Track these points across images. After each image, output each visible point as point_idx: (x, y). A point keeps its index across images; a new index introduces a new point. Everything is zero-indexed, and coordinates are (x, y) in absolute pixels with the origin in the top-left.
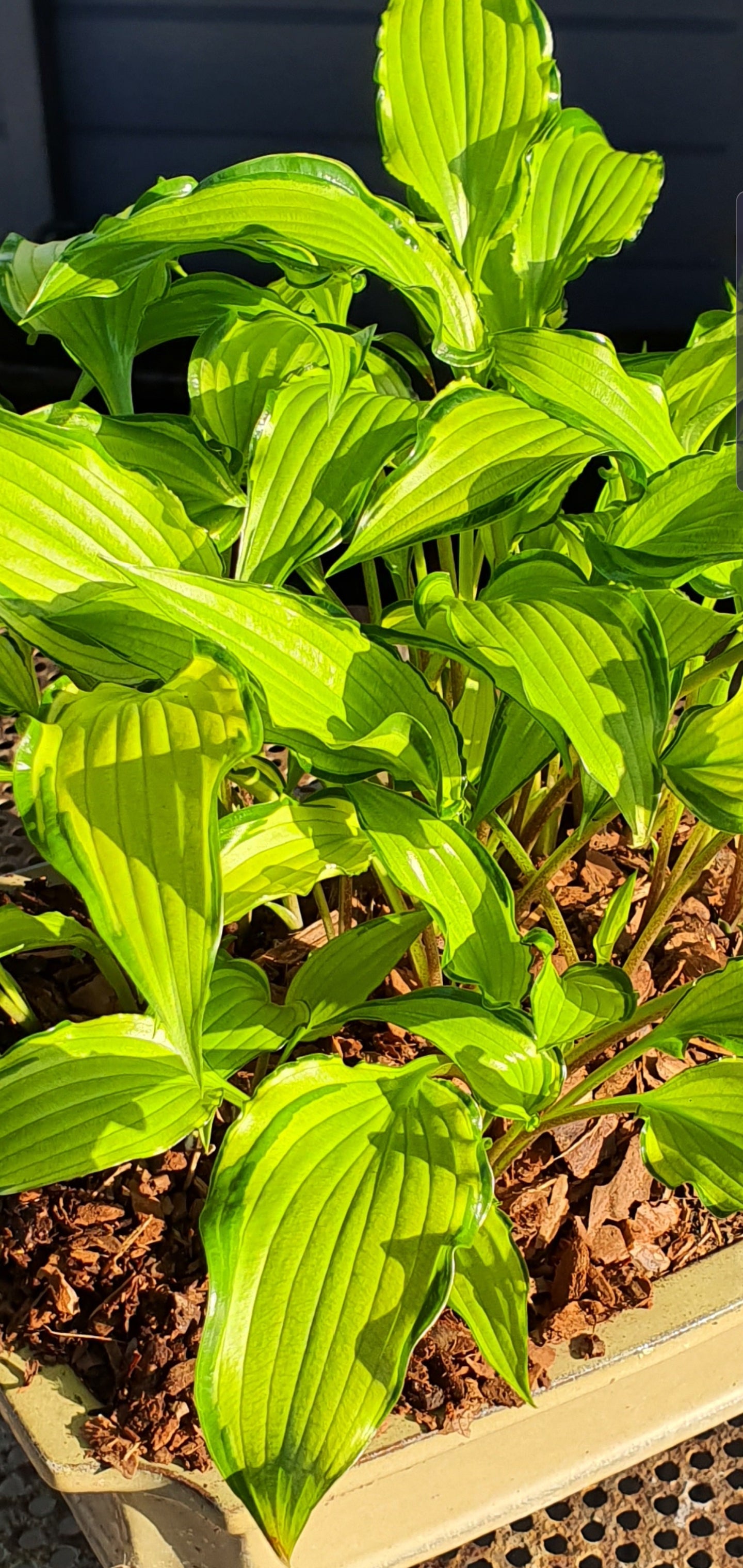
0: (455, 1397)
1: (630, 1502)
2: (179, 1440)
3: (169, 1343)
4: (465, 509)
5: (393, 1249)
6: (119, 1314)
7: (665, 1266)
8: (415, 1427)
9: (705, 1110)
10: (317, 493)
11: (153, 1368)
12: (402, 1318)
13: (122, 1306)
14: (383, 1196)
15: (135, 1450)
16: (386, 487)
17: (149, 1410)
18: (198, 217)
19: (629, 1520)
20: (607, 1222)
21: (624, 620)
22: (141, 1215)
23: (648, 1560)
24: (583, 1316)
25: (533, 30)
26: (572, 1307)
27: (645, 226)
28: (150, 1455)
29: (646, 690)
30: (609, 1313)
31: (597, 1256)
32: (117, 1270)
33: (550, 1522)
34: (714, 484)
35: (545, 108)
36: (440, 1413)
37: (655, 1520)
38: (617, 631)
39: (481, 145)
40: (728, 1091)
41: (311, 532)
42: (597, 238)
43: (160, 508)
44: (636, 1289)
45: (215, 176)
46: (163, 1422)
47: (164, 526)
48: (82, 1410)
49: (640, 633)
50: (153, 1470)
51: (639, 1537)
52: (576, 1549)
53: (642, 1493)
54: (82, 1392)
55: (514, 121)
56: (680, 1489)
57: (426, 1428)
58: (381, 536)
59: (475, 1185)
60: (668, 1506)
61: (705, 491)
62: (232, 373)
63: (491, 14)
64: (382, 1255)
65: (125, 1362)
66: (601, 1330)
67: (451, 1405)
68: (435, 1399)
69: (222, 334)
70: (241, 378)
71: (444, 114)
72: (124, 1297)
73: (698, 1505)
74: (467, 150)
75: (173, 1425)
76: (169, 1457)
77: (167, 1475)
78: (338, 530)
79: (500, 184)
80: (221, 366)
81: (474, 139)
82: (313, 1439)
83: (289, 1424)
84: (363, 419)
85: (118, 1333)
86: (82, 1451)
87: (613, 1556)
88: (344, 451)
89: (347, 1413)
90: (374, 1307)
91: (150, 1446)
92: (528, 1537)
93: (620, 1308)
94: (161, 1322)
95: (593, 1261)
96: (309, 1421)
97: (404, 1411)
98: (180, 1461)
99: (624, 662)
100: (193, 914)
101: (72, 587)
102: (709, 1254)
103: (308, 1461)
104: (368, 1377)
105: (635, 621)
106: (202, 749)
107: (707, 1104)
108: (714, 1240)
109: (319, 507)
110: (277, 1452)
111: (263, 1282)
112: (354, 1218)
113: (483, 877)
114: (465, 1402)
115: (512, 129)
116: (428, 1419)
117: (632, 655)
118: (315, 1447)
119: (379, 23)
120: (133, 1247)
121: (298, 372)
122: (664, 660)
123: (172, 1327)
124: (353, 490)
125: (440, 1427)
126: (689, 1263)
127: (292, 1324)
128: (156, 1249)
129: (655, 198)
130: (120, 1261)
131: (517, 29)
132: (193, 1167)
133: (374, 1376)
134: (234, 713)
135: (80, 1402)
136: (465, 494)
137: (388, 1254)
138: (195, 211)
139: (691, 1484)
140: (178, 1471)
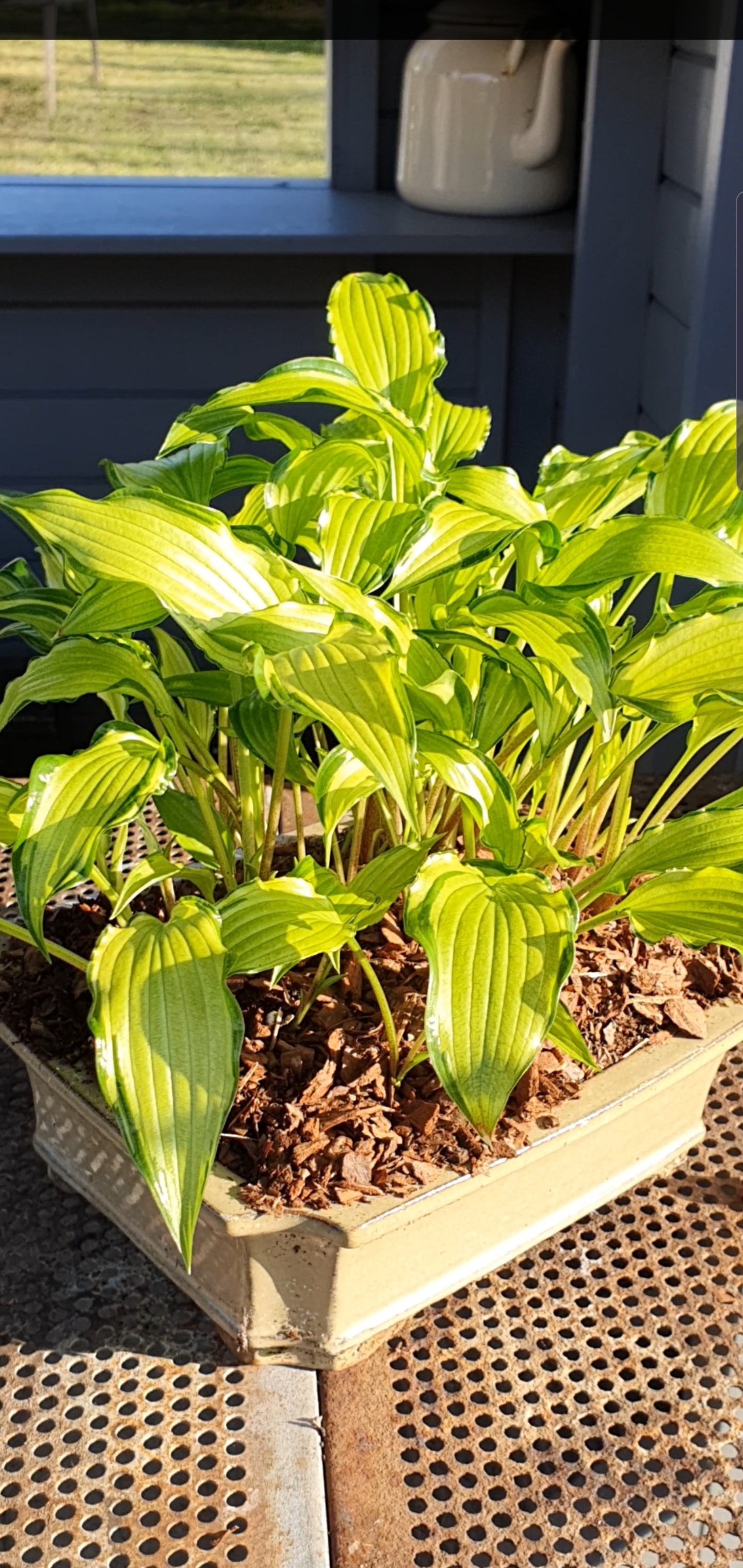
0: (476, 1154)
1: (549, 1265)
2: (307, 1192)
3: (288, 1134)
4: (459, 559)
5: (531, 941)
6: (250, 1120)
7: (582, 1076)
8: (456, 1175)
10: (363, 556)
11: (281, 1149)
13: (252, 1115)
14: (513, 920)
15: (278, 1201)
16: (409, 547)
17: (283, 1176)
18: (266, 393)
19: (552, 1275)
20: (544, 1050)
21: (571, 614)
22: (249, 1062)
23: (571, 1296)
24: (542, 1104)
25: (422, 313)
26: (534, 1099)
28: (289, 1204)
30: (557, 1102)
31: (544, 1068)
32: (241, 1098)
33: (502, 1281)
34: (600, 545)
35: (436, 358)
36: (469, 1165)
37: (570, 1274)
38: (570, 621)
39: (399, 381)
41: (364, 578)
42: (458, 450)
43: (267, 565)
44: (569, 1088)
45: (275, 369)
46: (294, 1183)
47: (270, 577)
48: (234, 1184)
49: (585, 619)
50: (293, 1213)
51: (560, 1283)
52: (523, 1295)
53: (555, 1258)
54: (232, 1175)
55: (418, 366)
56: (579, 1253)
57: (462, 1174)
58: (409, 578)
60: (574, 1264)
61: (596, 549)
62: (290, 494)
63: (395, 306)
64: (525, 946)
65: (259, 1150)
66: (555, 1112)
67: (474, 1159)
68: (464, 1155)
69: (286, 467)
70: (295, 497)
71: (374, 363)
72: (252, 1110)
73: (593, 1261)
74: (390, 385)
75: (301, 1184)
76: (302, 1204)
77: (303, 1215)
78: (380, 577)
79: (413, 404)
80: (285, 489)
81: (394, 378)
82: (502, 1052)
84: (383, 512)
85: (251, 1133)
86: (243, 1206)
87: (547, 1296)
88: (376, 529)
89: (522, 1035)
90: (527, 973)
91: (288, 1197)
92: (490, 1292)
93: (563, 1099)
94: (280, 1121)
95: (540, 1072)
96: (498, 1043)
97: (445, 1166)
98: (310, 1205)
99: (577, 634)
100: (396, 737)
102: (605, 1069)
103: (502, 1066)
104: (532, 1012)
105: (579, 615)
106: (368, 659)
108: (607, 1061)
109: (366, 564)
112: (500, 927)
114: (483, 1156)
115: (417, 372)
116: (461, 1169)
117: (581, 630)
118: (506, 1054)
119: (326, 311)
120: (249, 1082)
121: (332, 491)
122: (603, 630)
123: (289, 1124)
124: (388, 552)
125: (471, 1172)
126: (595, 1074)
127: (477, 987)
128: (262, 1084)
130: (242, 1093)
131: (412, 314)
132: (276, 1034)
133: (535, 1010)
134: (381, 642)
135: (231, 1179)
136: (456, 551)
137: (528, 944)
138: (263, 390)
139: (585, 1250)
140: (310, 1211)
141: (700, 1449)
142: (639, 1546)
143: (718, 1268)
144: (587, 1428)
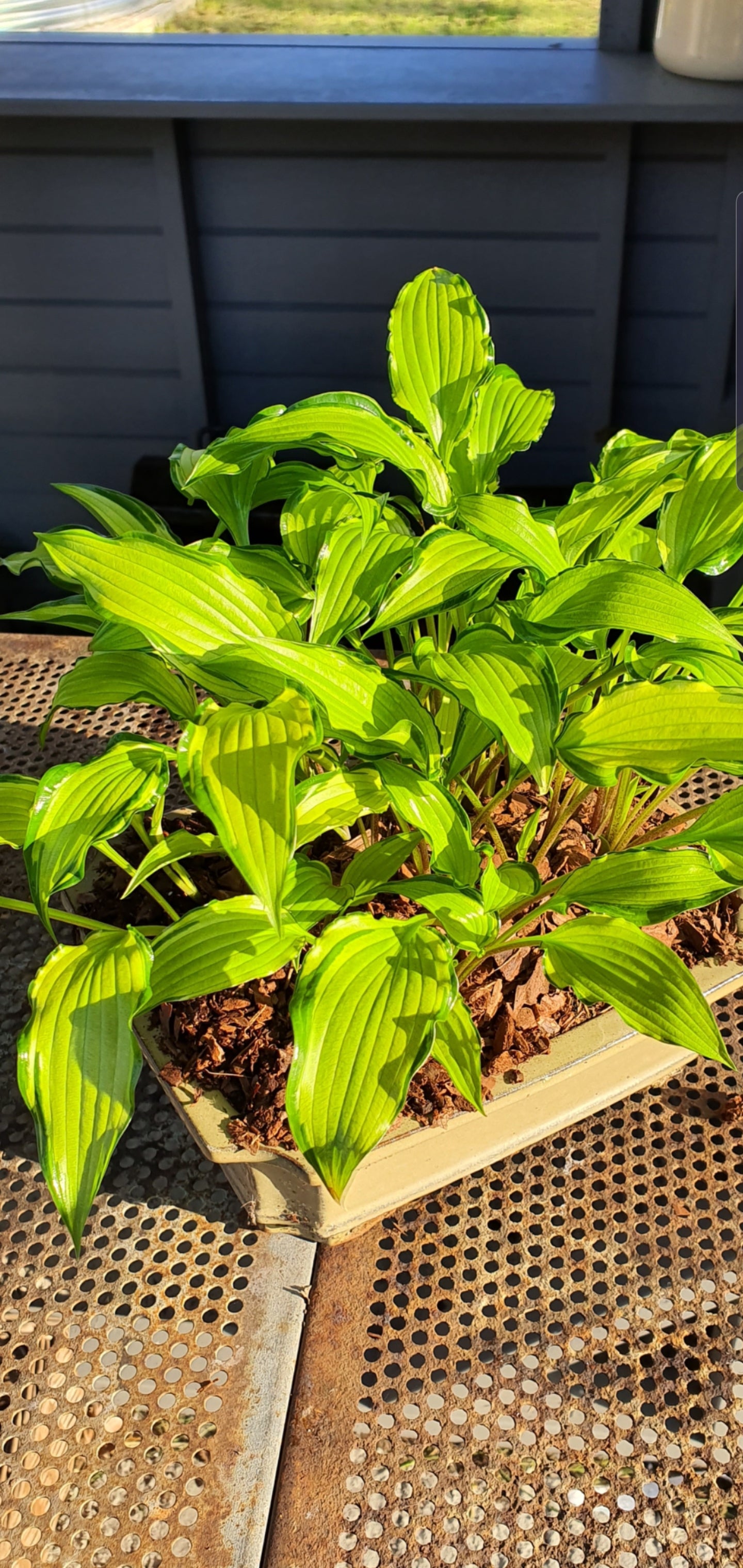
0: (439, 1107)
1: (538, 1161)
2: (282, 1134)
3: (276, 1078)
4: (441, 600)
5: (400, 1022)
6: (248, 1062)
7: (557, 1030)
8: (417, 1124)
9: (579, 944)
10: (356, 591)
11: (267, 1092)
12: (405, 1062)
13: (249, 1057)
15: (257, 1139)
16: (395, 587)
17: (265, 1116)
19: (538, 1171)
20: (525, 1006)
21: (533, 664)
22: (260, 1005)
23: (549, 1193)
24: (511, 1059)
25: (478, 319)
26: (505, 1054)
27: (544, 433)
28: (266, 1142)
29: (546, 703)
30: (525, 1059)
31: (519, 1025)
32: (246, 1036)
33: (493, 1172)
34: (584, 585)
35: (486, 365)
36: (431, 1116)
37: (552, 1171)
38: (529, 670)
39: (449, 386)
40: (592, 932)
41: (352, 614)
42: (516, 440)
43: (266, 600)
44: (541, 1044)
45: (296, 404)
46: (273, 1124)
47: (268, 611)
48: (227, 1116)
49: (543, 671)
50: (268, 1150)
51: (543, 1180)
52: (508, 1187)
53: (545, 1156)
54: (227, 1106)
55: (468, 373)
56: (566, 1153)
57: (422, 1124)
58: (392, 616)
59: (448, 987)
60: (560, 1162)
61: (579, 589)
62: (306, 521)
63: (454, 310)
64: (394, 1026)
65: (251, 1089)
66: (521, 1067)
67: (436, 1111)
68: (428, 1108)
69: (300, 499)
70: (311, 524)
71: (427, 369)
72: (250, 1052)
73: (576, 1162)
74: (441, 390)
75: (279, 1125)
76: (277, 1143)
77: (276, 1153)
78: (367, 613)
79: (460, 409)
80: (300, 517)
81: (444, 384)
82: (353, 1130)
83: (340, 1122)
84: (381, 548)
85: (247, 1072)
86: (228, 1139)
87: (528, 1191)
88: (371, 567)
89: (374, 1116)
90: (389, 1055)
91: (266, 1136)
92: (481, 1181)
93: (532, 1054)
94: (271, 1066)
95: (517, 1028)
96: (352, 1121)
97: (410, 1115)
98: (283, 1145)
99: (533, 686)
100: (280, 839)
101: (215, 647)
102: (582, 1023)
103: (351, 1143)
104: (385, 1094)
105: (540, 665)
106: (288, 743)
107: (580, 940)
108: (585, 1015)
109: (357, 600)
110: (332, 1138)
111: (326, 1041)
112: (378, 1005)
113: (453, 813)
114: (444, 1109)
115: (466, 378)
116: (423, 1119)
117: (537, 682)
118: (355, 1135)
119: (389, 316)
120: (255, 1023)
121: (344, 520)
122: (556, 685)
123: (278, 1069)
124: (377, 590)
125: (430, 1124)
126: (571, 1028)
127: (342, 1065)
128: (268, 1024)
129: (549, 417)
130: (248, 1031)
131: (469, 319)
132: (289, 977)
133: (389, 1095)
134: (307, 722)
135: (226, 1112)
136: (441, 591)
137: (397, 1025)
138: (285, 425)
139: (572, 1150)
140: (282, 1150)
141: (621, 1356)
142: (546, 1441)
143: (683, 1181)
144: (530, 1323)
